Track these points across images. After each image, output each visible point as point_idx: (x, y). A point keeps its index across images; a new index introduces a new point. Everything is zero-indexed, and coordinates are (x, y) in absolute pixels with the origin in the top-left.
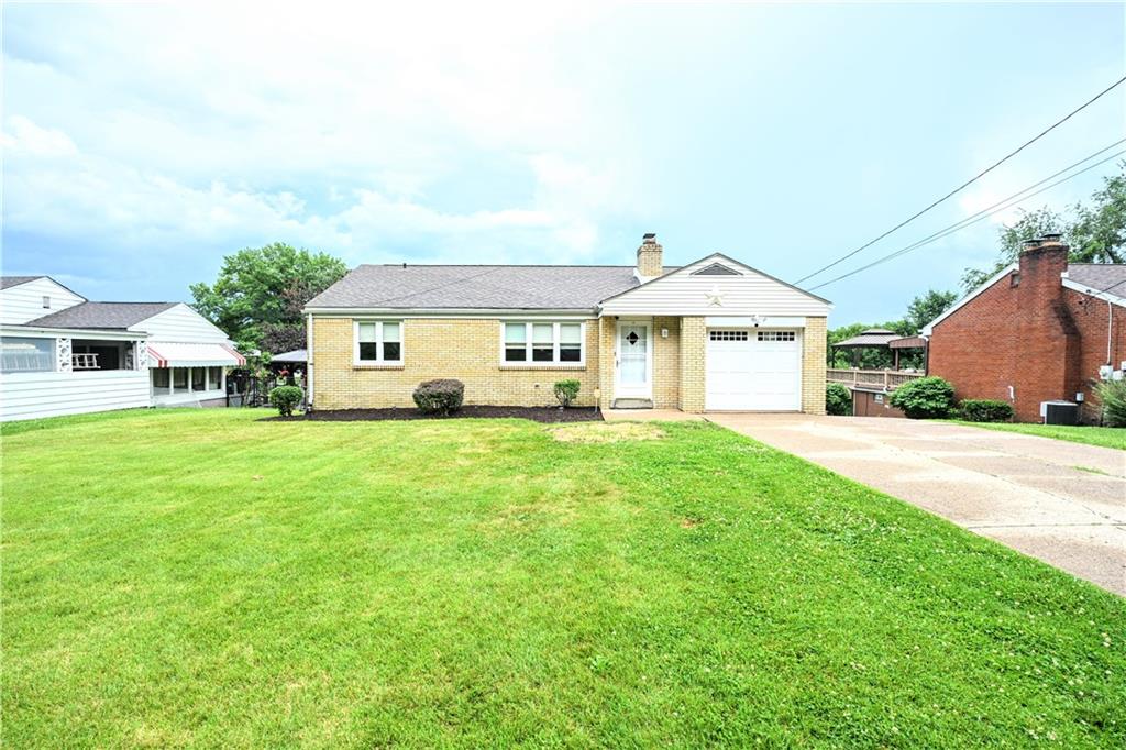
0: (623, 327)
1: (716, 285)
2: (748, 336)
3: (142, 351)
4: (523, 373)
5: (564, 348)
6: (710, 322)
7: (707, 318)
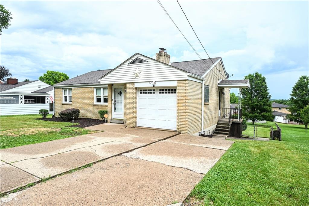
0: (115, 89)
1: (137, 68)
2: (155, 92)
3: (47, 99)
4: (99, 107)
5: (105, 97)
6: (137, 85)
7: (135, 84)
